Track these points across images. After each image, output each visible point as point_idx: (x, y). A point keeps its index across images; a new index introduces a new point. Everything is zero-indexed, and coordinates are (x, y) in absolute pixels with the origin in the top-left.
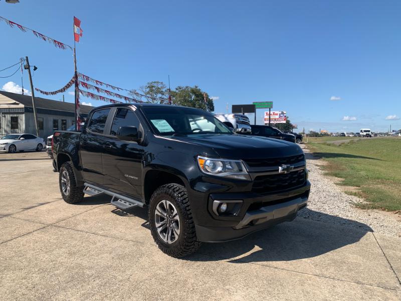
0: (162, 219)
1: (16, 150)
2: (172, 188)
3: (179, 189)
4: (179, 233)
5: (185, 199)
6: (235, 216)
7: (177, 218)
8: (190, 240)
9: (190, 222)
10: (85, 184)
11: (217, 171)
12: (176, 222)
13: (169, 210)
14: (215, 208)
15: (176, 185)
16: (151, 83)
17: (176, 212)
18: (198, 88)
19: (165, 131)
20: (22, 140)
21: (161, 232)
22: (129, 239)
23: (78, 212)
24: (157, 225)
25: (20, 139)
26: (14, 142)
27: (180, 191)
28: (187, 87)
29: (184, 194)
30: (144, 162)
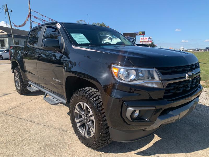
0: (80, 117)
1: (2, 58)
2: (88, 93)
3: (94, 93)
4: (94, 132)
5: (99, 103)
6: (147, 121)
7: (93, 118)
8: (104, 139)
9: (104, 124)
10: (29, 82)
11: (130, 79)
12: (92, 121)
13: (86, 111)
14: (128, 115)
15: (92, 90)
16: (78, 21)
17: (91, 113)
18: (104, 24)
19: (83, 43)
20: (6, 52)
21: (80, 126)
22: (56, 128)
23: (25, 101)
24: (77, 121)
25: (4, 52)
26: (1, 54)
27: (95, 95)
28: (98, 23)
29: (99, 98)
30: (65, 67)
